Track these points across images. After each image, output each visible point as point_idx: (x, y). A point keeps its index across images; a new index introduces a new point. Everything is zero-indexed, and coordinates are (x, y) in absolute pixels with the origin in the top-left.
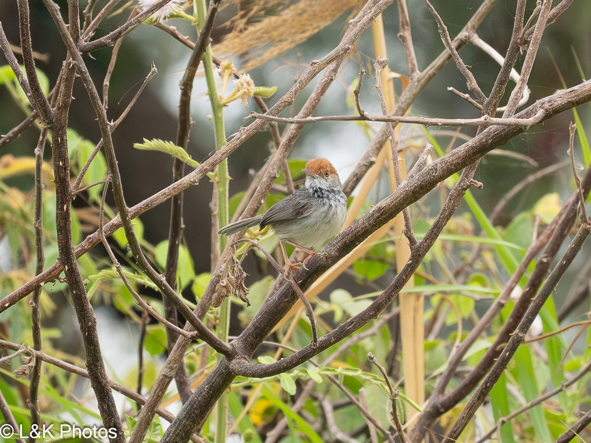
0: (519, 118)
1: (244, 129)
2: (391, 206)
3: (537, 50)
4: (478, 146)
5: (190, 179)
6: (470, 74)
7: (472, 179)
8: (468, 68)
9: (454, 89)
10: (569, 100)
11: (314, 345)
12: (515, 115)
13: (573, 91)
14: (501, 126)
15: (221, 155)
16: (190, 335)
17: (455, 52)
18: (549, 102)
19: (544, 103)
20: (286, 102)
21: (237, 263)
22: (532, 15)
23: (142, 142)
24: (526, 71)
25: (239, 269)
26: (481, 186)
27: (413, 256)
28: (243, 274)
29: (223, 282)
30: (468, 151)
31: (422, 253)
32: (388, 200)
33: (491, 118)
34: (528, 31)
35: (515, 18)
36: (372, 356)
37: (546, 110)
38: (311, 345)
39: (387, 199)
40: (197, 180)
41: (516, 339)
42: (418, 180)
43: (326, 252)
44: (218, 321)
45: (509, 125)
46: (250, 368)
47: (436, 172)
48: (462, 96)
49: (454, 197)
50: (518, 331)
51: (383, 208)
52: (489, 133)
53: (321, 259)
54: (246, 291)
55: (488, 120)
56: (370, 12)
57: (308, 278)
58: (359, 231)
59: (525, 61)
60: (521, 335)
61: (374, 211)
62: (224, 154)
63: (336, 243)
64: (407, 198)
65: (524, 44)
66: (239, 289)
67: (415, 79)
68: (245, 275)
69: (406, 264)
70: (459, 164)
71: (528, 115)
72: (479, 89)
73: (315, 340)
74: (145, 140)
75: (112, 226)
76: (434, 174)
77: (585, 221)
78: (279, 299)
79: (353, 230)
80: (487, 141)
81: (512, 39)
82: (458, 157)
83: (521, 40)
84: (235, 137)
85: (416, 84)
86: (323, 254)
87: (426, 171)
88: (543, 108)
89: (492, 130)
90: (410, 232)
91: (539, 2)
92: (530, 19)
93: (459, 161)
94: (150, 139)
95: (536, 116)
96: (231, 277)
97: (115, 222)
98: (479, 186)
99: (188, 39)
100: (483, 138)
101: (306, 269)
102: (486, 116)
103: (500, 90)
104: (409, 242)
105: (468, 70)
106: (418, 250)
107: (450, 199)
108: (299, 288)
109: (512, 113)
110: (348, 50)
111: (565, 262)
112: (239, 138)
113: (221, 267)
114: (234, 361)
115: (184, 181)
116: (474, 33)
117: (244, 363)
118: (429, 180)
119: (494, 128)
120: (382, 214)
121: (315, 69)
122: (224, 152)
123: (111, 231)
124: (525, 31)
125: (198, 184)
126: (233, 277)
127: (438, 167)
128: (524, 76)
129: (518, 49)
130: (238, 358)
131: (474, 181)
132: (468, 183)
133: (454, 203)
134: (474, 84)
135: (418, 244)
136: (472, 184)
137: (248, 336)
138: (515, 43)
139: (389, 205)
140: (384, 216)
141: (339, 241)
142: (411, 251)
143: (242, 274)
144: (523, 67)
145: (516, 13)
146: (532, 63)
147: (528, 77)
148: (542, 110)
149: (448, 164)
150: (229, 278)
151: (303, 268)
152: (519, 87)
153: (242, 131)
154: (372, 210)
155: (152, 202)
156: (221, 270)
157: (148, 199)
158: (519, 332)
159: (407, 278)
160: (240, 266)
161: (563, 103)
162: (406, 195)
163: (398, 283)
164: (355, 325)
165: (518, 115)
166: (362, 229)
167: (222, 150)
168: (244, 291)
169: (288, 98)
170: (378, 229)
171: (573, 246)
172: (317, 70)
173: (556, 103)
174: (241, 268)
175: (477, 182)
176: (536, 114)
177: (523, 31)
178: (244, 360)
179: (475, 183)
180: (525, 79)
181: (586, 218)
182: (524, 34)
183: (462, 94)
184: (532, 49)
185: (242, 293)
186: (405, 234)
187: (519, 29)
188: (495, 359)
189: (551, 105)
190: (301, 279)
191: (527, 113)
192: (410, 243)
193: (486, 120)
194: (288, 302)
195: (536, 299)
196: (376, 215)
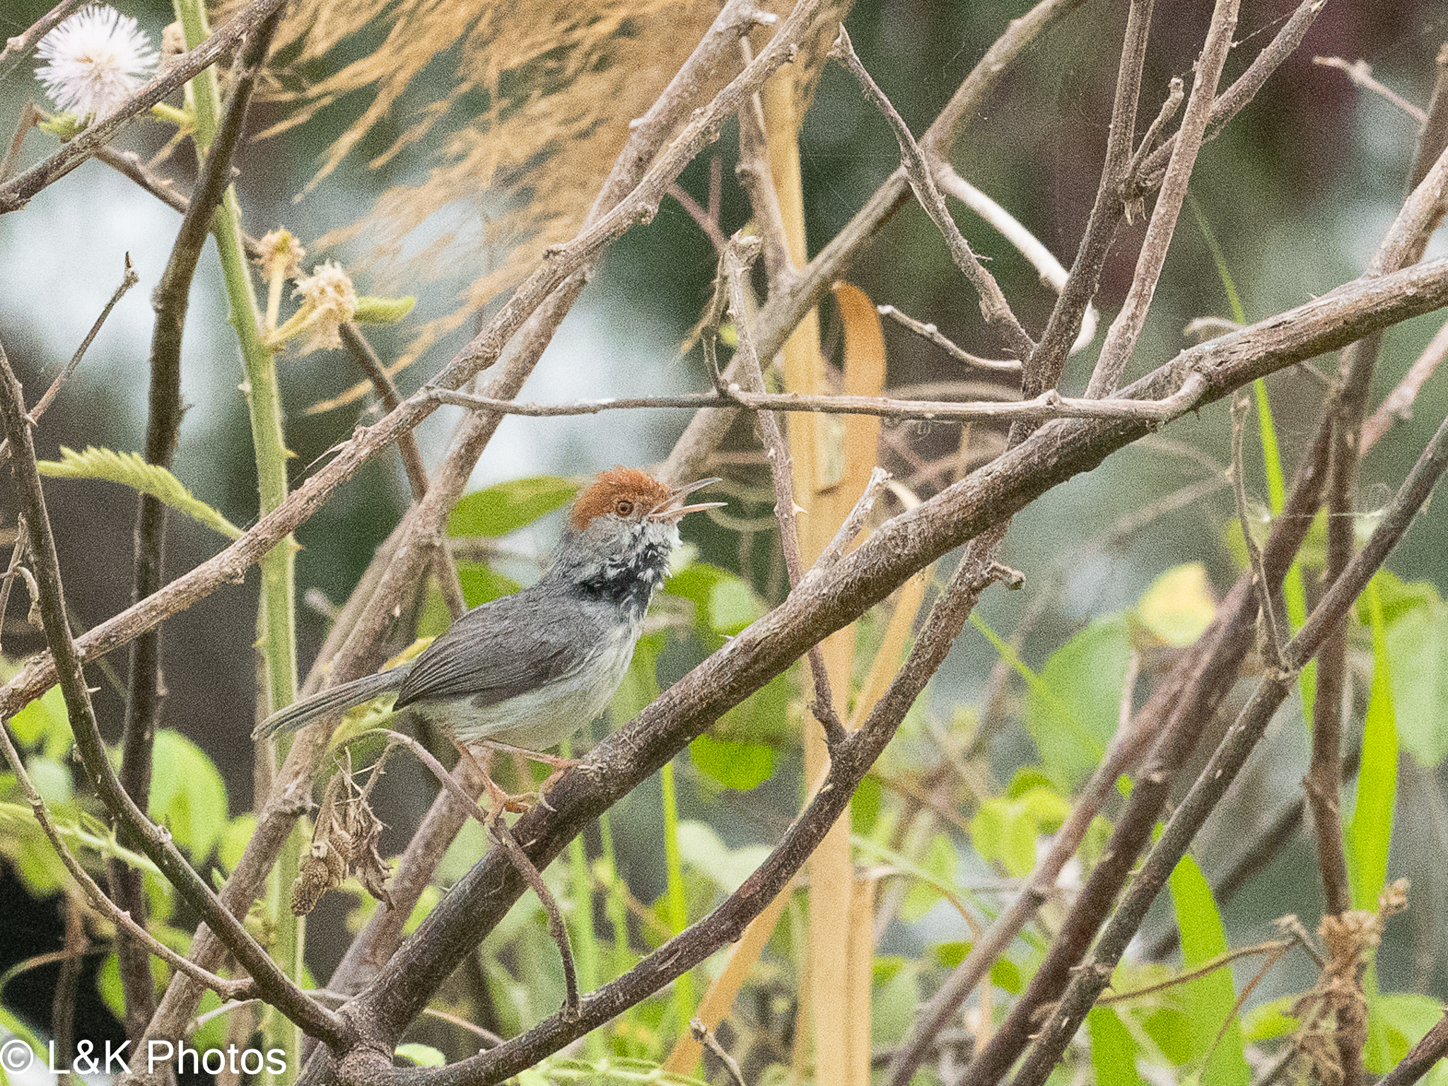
0: (1132, 397)
1: (366, 432)
2: (781, 636)
3: (1176, 213)
4: (1018, 473)
5: (221, 568)
6: (990, 280)
7: (995, 564)
8: (982, 262)
9: (896, 311)
10: (1272, 349)
11: (570, 1014)
12: (1122, 391)
13: (1280, 324)
14: (1082, 420)
15: (303, 502)
16: (233, 988)
17: (946, 219)
18: (1216, 353)
19: (1201, 358)
20: (478, 358)
21: (356, 794)
22: (1159, 119)
23: (58, 457)
24: (1147, 271)
25: (364, 810)
26: (1022, 581)
27: (836, 770)
28: (375, 826)
29: (318, 848)
30: (988, 489)
31: (861, 764)
32: (774, 621)
33: (1065, 400)
34: (1146, 163)
35: (1111, 126)
36: (703, 1029)
37: (1209, 377)
38: (561, 1015)
39: (769, 619)
40: (239, 571)
41: (1089, 982)
42: (856, 567)
43: (602, 762)
44: (273, 935)
45: (1106, 418)
46: (397, 1076)
47: (904, 546)
48: (915, 328)
49: (948, 611)
50: (1094, 958)
51: (760, 642)
52: (1049, 440)
53: (589, 783)
54: (385, 872)
55: (1055, 404)
56: (702, 113)
57: (551, 833)
58: (692, 707)
59: (1145, 244)
60: (1100, 970)
61: (734, 650)
62: (312, 499)
63: (629, 738)
64: (825, 616)
65: (1136, 196)
66: (364, 866)
67: (785, 290)
68: (380, 828)
69: (819, 794)
70: (966, 524)
71: (1157, 391)
72: (1014, 320)
73: (573, 998)
74: (65, 450)
75: (12, 695)
76: (898, 551)
77: (1275, 662)
78: (473, 890)
79: (678, 702)
80: (1043, 461)
81: (1103, 183)
82: (964, 504)
83: (1128, 186)
84: (342, 455)
85: (788, 300)
86: (594, 767)
87: (877, 543)
88: (1199, 370)
89: (1059, 431)
90: (828, 706)
91: (1178, 84)
92: (1151, 128)
93: (969, 515)
94: (79, 448)
95: (1181, 393)
96: (340, 832)
97: (21, 686)
98: (1014, 580)
99: (170, 186)
100: (1032, 453)
101: (547, 806)
102: (1051, 392)
103: (1071, 322)
104: (824, 735)
105: (982, 269)
106: (850, 755)
107: (938, 617)
108: (526, 860)
109: (1112, 384)
110: (643, 216)
111: (1220, 772)
112: (353, 455)
113: (285, 791)
114: (351, 1059)
115: (205, 571)
116: (942, 161)
117: (378, 1062)
118: (884, 566)
119: (1064, 426)
120: (755, 660)
121: (555, 267)
122: (311, 494)
123: (9, 709)
124: (1141, 160)
125: (241, 581)
126: (343, 832)
127: (910, 530)
128: (1144, 285)
129: (1120, 211)
130: (361, 1051)
131: (1003, 568)
132: (984, 572)
133: (946, 627)
134: (999, 306)
135: (849, 739)
136: (996, 577)
137: (388, 991)
138: (1112, 193)
139: (777, 634)
140: (762, 665)
141: (638, 733)
142: (832, 757)
143: (371, 824)
144: (1141, 260)
145: (1115, 113)
146: (1163, 249)
147: (1153, 288)
148: (1198, 376)
149: (938, 523)
150: (334, 836)
151: (541, 807)
152: (1129, 314)
153: (361, 437)
154: (730, 649)
155: (119, 629)
156: (287, 796)
157: (109, 622)
158: (1096, 962)
159: (820, 829)
160: (365, 804)
161: (1255, 358)
162: (821, 606)
163: (795, 846)
164: (681, 958)
165: (1130, 389)
166: (701, 700)
167: (307, 488)
168: (378, 871)
169: (484, 349)
170: (743, 699)
171: (1243, 728)
172: (560, 273)
173: (1235, 357)
174: (369, 809)
175: (1009, 570)
176: (1179, 388)
177: (1132, 162)
178: (377, 1056)
179: (1004, 572)
180: (1145, 292)
181: (1276, 654)
182: (1135, 169)
183: (916, 325)
184: (1162, 212)
185: (372, 875)
186: (815, 713)
187: (1120, 156)
188: (1031, 1036)
189: (1221, 363)
190: (533, 837)
191: (1154, 384)
192: (830, 736)
193: (1049, 403)
194: (497, 897)
195: (1144, 872)
196: (740, 662)
